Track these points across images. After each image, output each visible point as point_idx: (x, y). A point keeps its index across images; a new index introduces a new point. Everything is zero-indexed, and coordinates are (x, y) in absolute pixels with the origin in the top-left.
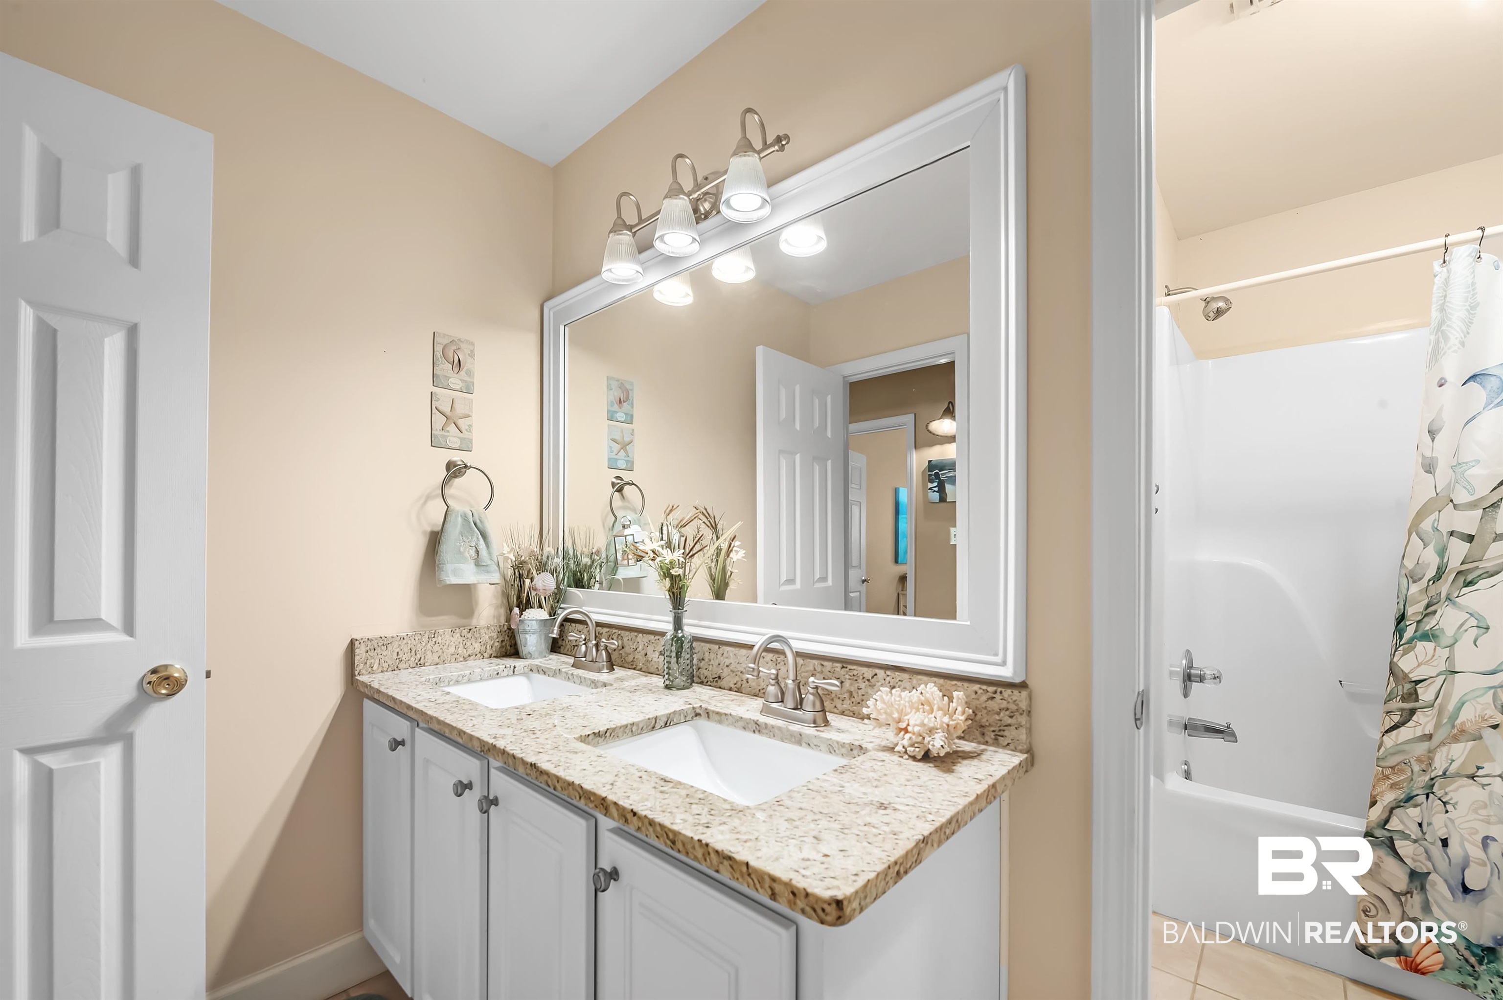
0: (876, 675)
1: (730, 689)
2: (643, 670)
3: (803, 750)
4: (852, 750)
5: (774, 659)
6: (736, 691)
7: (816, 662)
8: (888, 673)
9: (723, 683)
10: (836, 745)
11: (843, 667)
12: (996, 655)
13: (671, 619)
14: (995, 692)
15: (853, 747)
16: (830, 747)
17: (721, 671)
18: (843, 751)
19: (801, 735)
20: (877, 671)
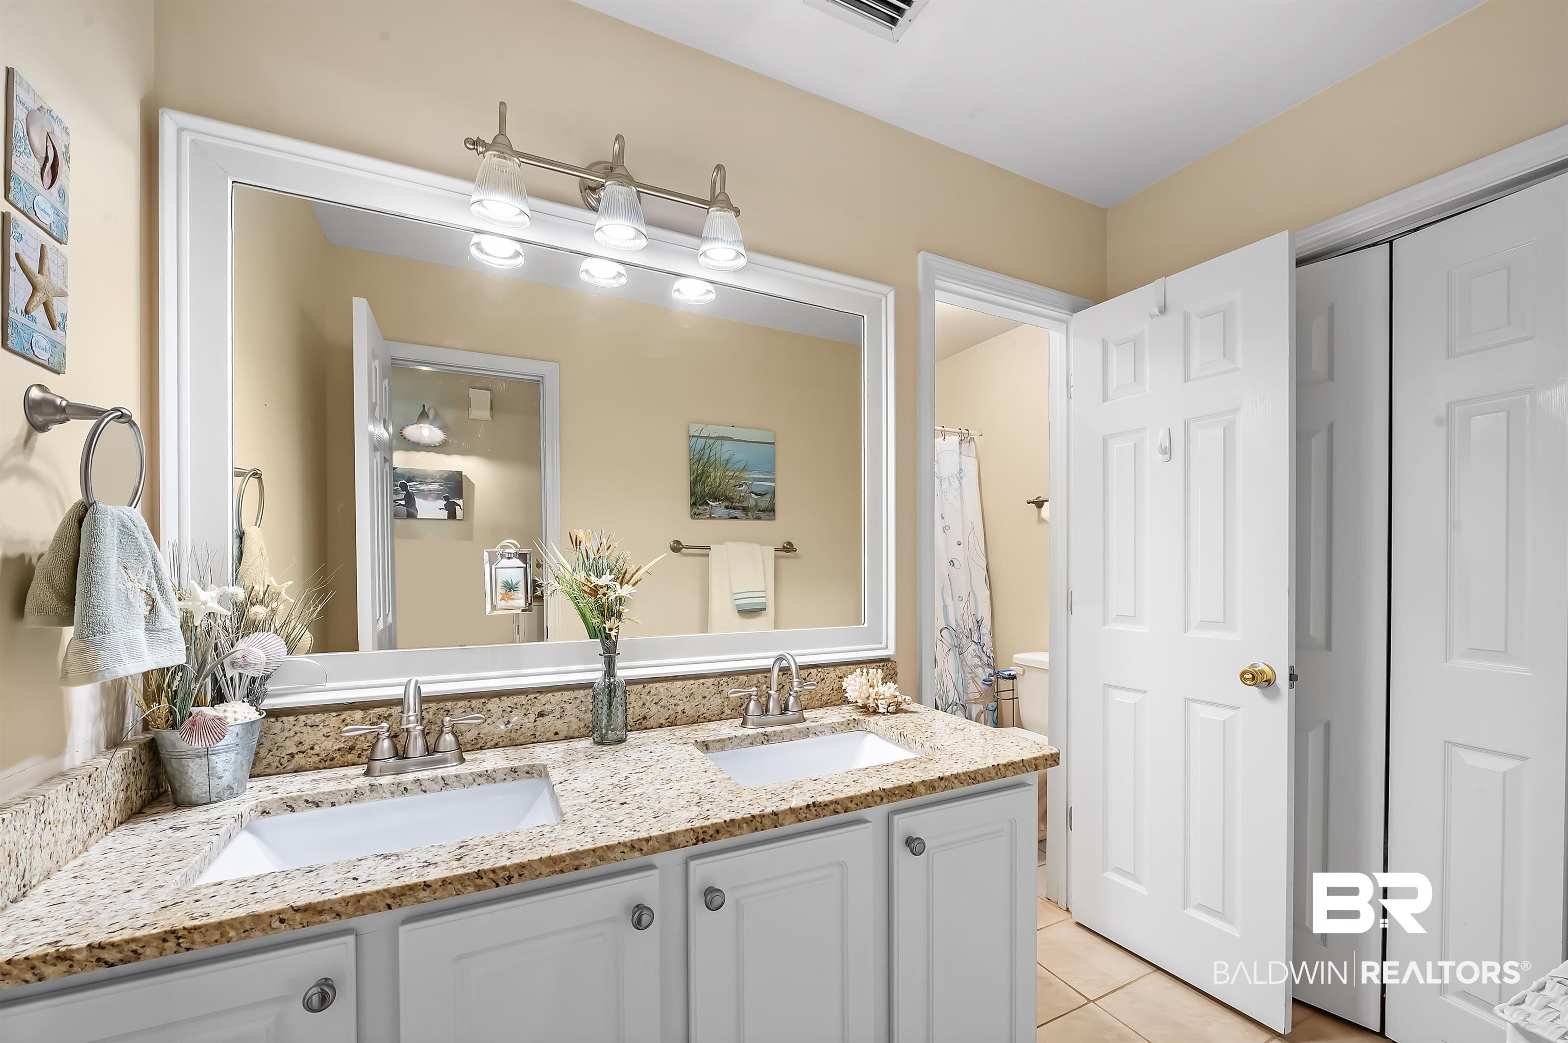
0: (810, 673)
1: (661, 726)
2: (501, 744)
3: (812, 740)
4: (848, 724)
5: (716, 683)
6: (668, 726)
7: (760, 675)
8: (819, 670)
9: (651, 722)
10: (838, 725)
11: (784, 674)
12: (881, 643)
13: (601, 665)
14: (884, 666)
15: (849, 722)
16: (833, 729)
17: (648, 710)
18: (843, 727)
19: (808, 729)
20: (811, 670)
